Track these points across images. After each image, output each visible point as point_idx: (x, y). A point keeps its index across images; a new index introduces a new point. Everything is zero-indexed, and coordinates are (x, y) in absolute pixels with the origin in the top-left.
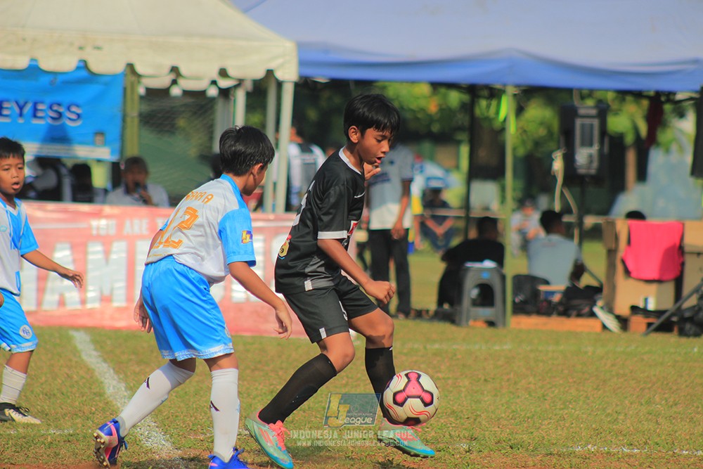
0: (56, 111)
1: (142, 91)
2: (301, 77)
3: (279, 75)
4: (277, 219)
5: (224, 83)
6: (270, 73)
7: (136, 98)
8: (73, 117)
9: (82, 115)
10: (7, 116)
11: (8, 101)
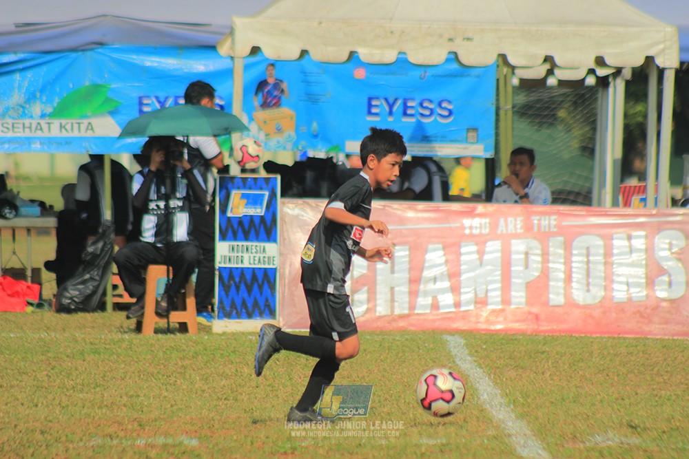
0: (426, 108)
1: (515, 82)
2: (682, 63)
3: (660, 61)
4: (660, 214)
5: (602, 72)
6: (649, 59)
7: (510, 90)
8: (446, 113)
9: (454, 111)
10: (376, 114)
11: (377, 98)
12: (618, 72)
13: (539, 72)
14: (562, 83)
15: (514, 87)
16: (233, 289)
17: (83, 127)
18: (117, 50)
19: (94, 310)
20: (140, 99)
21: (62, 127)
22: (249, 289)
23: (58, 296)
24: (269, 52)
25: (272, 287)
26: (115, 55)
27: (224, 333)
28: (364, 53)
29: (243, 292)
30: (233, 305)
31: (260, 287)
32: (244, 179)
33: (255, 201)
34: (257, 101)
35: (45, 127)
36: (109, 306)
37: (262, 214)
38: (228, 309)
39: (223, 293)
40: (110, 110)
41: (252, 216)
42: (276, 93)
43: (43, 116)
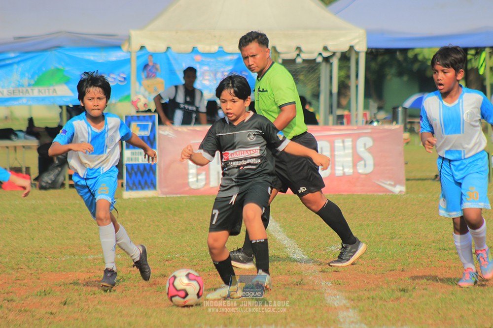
1: (280, 60)
2: (368, 49)
3: (357, 48)
4: (359, 128)
5: (326, 54)
6: (351, 47)
10: (207, 80)
11: (207, 71)
12: (334, 54)
13: (292, 55)
14: (305, 61)
16: (134, 175)
17: (51, 91)
18: (68, 50)
19: (59, 188)
21: (39, 91)
22: (142, 175)
24: (150, 48)
25: (154, 173)
26: (67, 53)
27: (130, 198)
28: (201, 48)
29: (139, 177)
30: (134, 184)
31: (148, 174)
32: (138, 117)
33: (144, 128)
34: (143, 75)
35: (30, 91)
36: (67, 186)
37: (149, 135)
38: (131, 186)
39: (128, 177)
40: (65, 81)
41: (143, 136)
42: (154, 71)
43: (29, 86)
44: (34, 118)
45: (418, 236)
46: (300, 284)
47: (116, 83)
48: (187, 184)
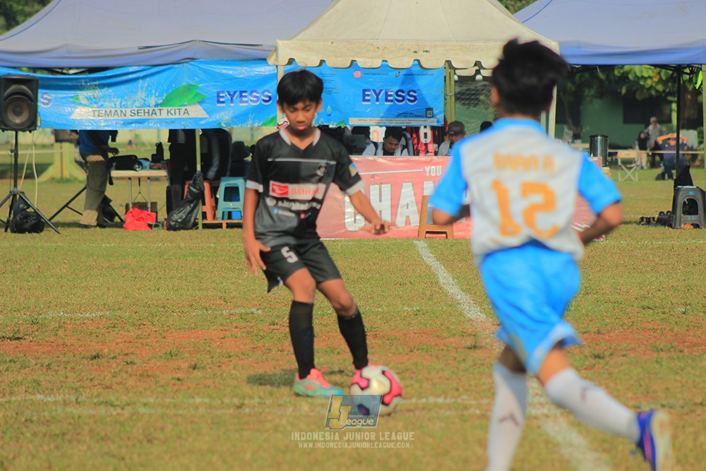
0: (400, 96)
1: (456, 78)
7: (453, 83)
8: (413, 99)
9: (418, 98)
10: (369, 100)
11: (369, 90)
13: (471, 72)
14: (485, 78)
15: (456, 82)
17: (182, 112)
18: (202, 62)
19: (191, 228)
20: (218, 93)
21: (168, 112)
23: (168, 220)
24: (300, 62)
26: (202, 66)
28: (361, 62)
35: (158, 112)
36: (200, 226)
40: (199, 100)
43: (157, 105)
44: (163, 143)
45: (618, 291)
46: (475, 347)
47: (258, 103)
48: (344, 225)
